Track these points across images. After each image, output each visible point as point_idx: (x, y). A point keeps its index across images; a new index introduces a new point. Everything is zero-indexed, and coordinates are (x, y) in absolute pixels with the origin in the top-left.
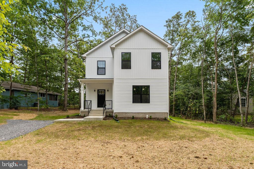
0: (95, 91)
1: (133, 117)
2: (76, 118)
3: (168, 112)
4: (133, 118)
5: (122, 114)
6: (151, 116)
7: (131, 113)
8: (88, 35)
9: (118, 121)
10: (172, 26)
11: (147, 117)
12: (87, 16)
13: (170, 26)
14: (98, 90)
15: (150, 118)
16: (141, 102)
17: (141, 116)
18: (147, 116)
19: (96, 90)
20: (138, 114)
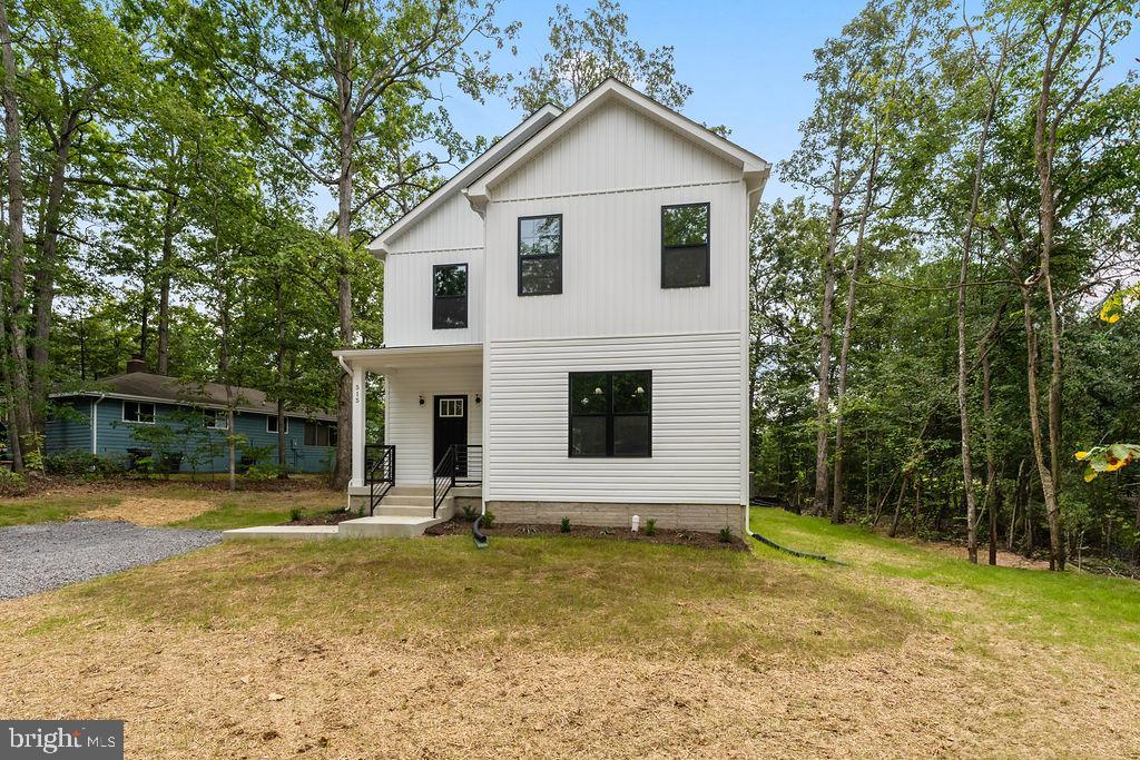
0: (422, 402)
1: (566, 522)
2: (324, 524)
3: (745, 501)
4: (566, 528)
5: (517, 506)
6: (651, 523)
7: (562, 506)
8: (429, 156)
9: (483, 540)
10: (845, 72)
11: (635, 528)
12: (431, 76)
13: (835, 77)
14: (437, 398)
15: (650, 532)
16: (610, 452)
17: (608, 519)
18: (636, 522)
19: (427, 401)
20: (597, 510)
